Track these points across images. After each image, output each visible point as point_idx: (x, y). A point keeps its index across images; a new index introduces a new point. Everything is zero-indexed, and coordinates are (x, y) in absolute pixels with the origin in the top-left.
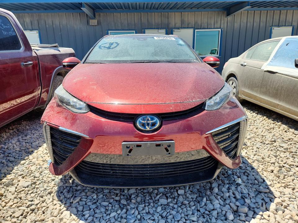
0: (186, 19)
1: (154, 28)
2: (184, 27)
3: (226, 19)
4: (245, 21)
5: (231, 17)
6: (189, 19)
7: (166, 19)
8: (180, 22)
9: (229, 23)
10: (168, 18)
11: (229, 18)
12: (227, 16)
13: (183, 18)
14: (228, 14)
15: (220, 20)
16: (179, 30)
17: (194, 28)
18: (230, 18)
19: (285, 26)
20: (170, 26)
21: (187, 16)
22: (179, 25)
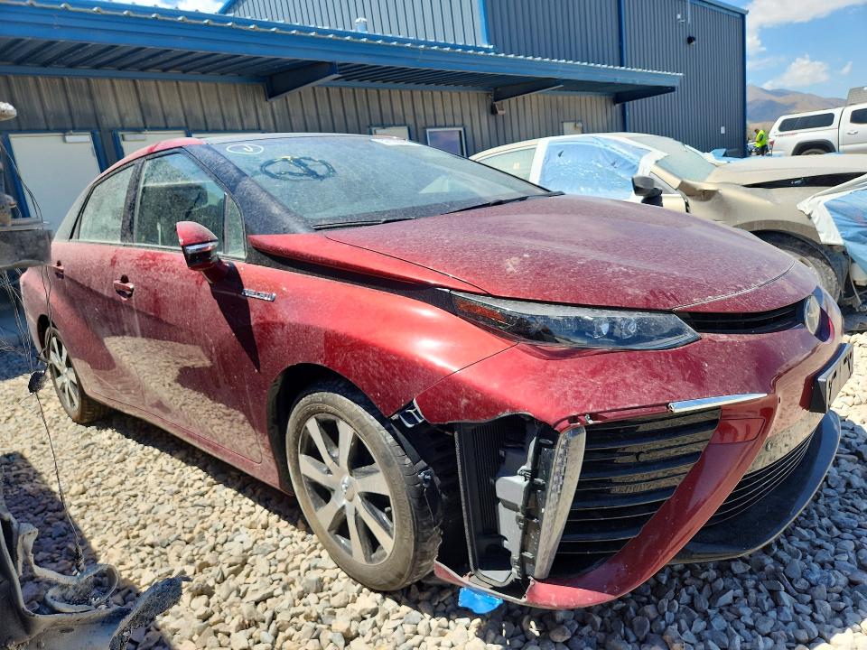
0: (154, 101)
1: (45, 127)
2: (156, 125)
3: (267, 105)
4: (314, 113)
5: (279, 101)
6: (164, 102)
7: (87, 101)
8: (138, 111)
9: (277, 117)
10: (91, 97)
11: (274, 104)
12: (270, 97)
13: (142, 97)
14: (272, 93)
15: (252, 107)
16: (139, 136)
17: (187, 127)
18: (276, 103)
19: (394, 125)
20: (105, 122)
21: (154, 91)
22: (133, 117)
